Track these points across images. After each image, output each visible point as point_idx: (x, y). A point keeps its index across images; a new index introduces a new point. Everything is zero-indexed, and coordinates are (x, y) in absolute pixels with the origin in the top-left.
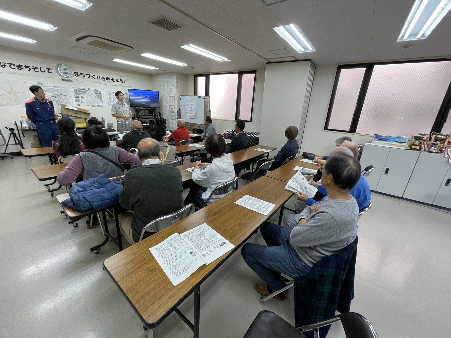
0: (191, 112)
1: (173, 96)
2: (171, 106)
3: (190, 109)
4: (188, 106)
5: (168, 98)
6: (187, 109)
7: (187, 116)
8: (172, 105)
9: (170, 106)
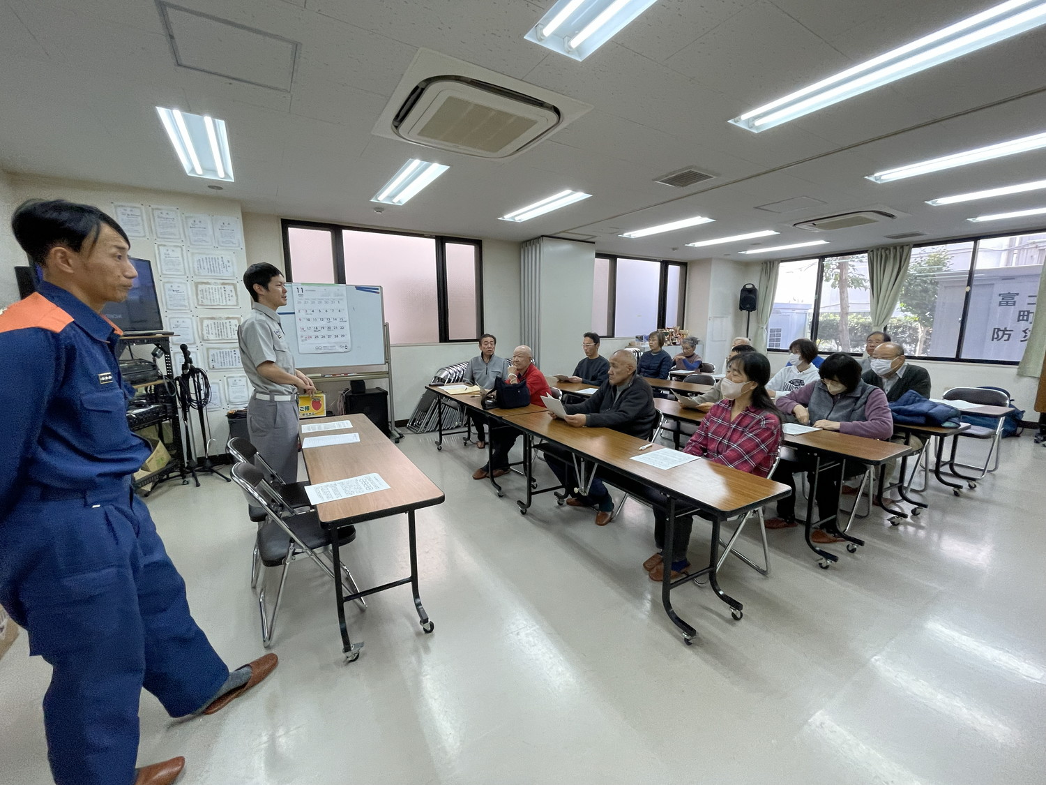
0: (325, 332)
1: (223, 284)
2: (212, 318)
3: (319, 324)
4: (309, 316)
5: (188, 290)
6: (304, 324)
7: (305, 346)
8: (224, 314)
9: (202, 320)
